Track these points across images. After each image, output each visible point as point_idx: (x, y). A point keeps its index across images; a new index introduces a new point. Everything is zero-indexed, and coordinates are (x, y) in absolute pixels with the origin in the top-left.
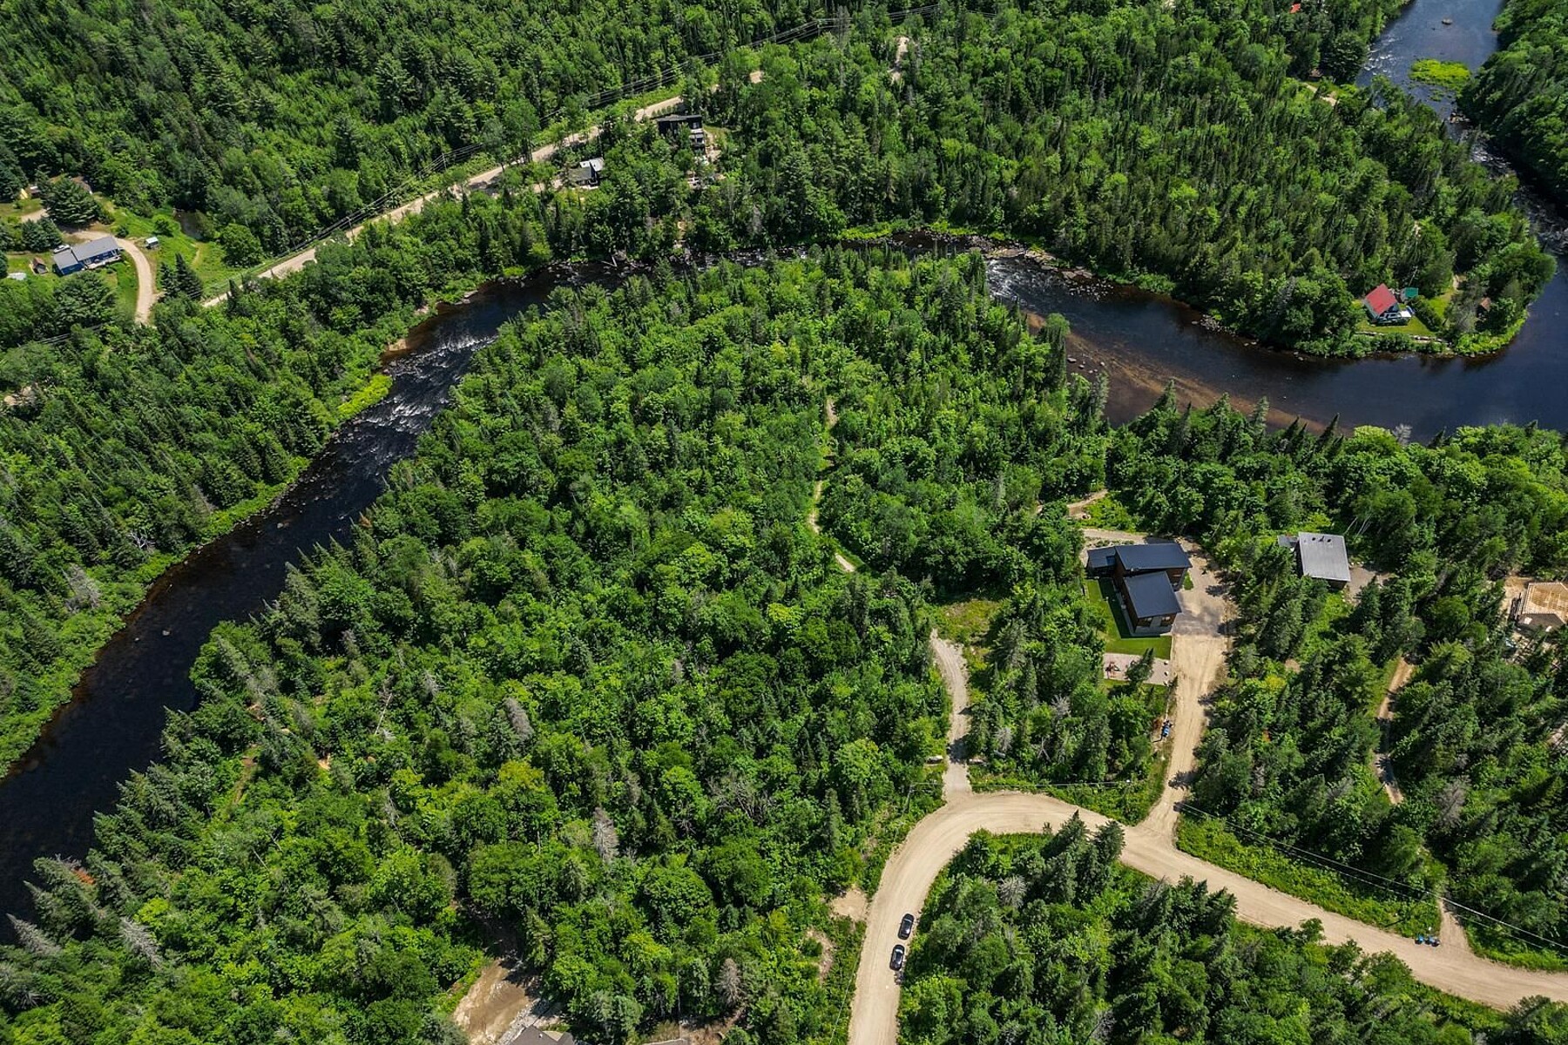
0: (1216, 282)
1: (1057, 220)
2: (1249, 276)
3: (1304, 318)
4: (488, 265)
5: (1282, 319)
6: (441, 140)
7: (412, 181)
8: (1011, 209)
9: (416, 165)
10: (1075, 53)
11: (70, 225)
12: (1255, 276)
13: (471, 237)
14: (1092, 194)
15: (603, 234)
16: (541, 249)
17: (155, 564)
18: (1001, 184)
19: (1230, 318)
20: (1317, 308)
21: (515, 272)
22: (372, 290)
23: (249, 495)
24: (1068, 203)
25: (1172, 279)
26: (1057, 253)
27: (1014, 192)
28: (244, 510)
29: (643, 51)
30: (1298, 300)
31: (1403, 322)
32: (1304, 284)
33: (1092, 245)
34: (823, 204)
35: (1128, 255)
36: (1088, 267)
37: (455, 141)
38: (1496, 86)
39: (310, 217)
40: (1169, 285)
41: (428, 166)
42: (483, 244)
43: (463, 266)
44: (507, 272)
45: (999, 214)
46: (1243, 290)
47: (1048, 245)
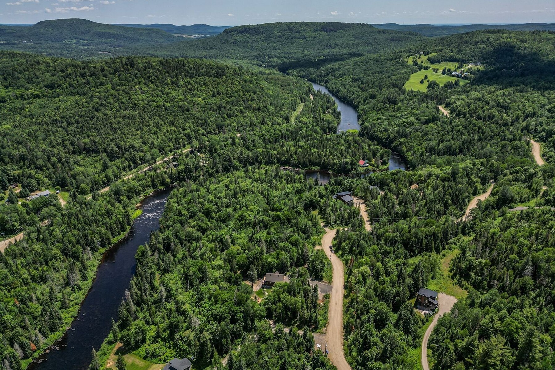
0: (328, 165)
1: (290, 160)
2: (335, 161)
3: (349, 166)
4: (154, 186)
5: (345, 168)
6: (131, 163)
7: (124, 173)
8: (279, 160)
9: (124, 169)
10: (279, 132)
11: (31, 191)
12: (336, 161)
13: (149, 180)
14: (296, 153)
15: (183, 175)
16: (168, 180)
17: (102, 250)
18: (274, 155)
19: (334, 170)
20: (351, 164)
21: (161, 188)
22: (129, 192)
23: (119, 234)
24: (291, 155)
25: (319, 166)
26: (292, 166)
27: (278, 156)
28: (119, 237)
29: (177, 140)
30: (347, 163)
31: (367, 166)
32: (346, 160)
33: (299, 163)
34: (236, 163)
35: (308, 163)
37: (134, 162)
38: (365, 130)
39: (101, 182)
40: (319, 168)
41: (128, 169)
42: (153, 181)
43: (148, 186)
44: (160, 187)
45: (276, 161)
46: (335, 164)
47: (289, 166)
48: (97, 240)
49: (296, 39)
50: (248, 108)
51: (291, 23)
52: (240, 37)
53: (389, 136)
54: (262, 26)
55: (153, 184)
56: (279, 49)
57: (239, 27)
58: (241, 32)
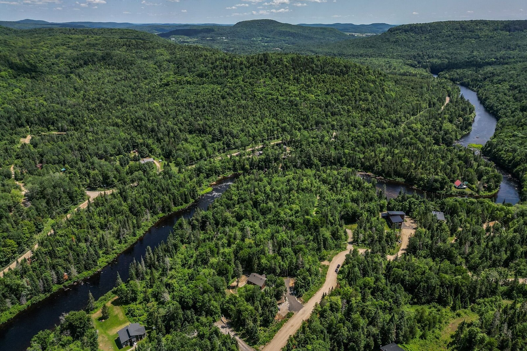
0: (415, 178)
1: (374, 166)
2: (423, 176)
3: (438, 185)
4: (235, 170)
5: (432, 186)
6: (225, 146)
7: (217, 154)
8: (363, 164)
9: (219, 150)
10: (377, 135)
11: (143, 157)
12: (424, 176)
13: (231, 163)
14: (382, 160)
15: (262, 164)
16: (248, 166)
17: (161, 215)
18: (360, 158)
19: (419, 186)
20: (441, 183)
22: (209, 171)
23: (182, 205)
24: (377, 162)
25: (404, 178)
26: (375, 173)
27: (363, 160)
28: (180, 207)
29: (272, 131)
30: (436, 181)
31: (464, 188)
32: (436, 177)
33: (383, 171)
34: (316, 161)
35: (392, 173)
36: (383, 176)
37: (228, 146)
38: (488, 147)
39: (195, 158)
40: (404, 180)
41: (221, 151)
42: (234, 165)
43: (229, 169)
44: (239, 172)
45: (359, 165)
46: (422, 179)
47: (372, 172)
48: (158, 206)
49: (467, 39)
50: (356, 108)
51: (466, 21)
52: (403, 36)
53: (514, 158)
54: (430, 25)
55: (234, 167)
56: (443, 49)
57: (405, 26)
58: (406, 31)
